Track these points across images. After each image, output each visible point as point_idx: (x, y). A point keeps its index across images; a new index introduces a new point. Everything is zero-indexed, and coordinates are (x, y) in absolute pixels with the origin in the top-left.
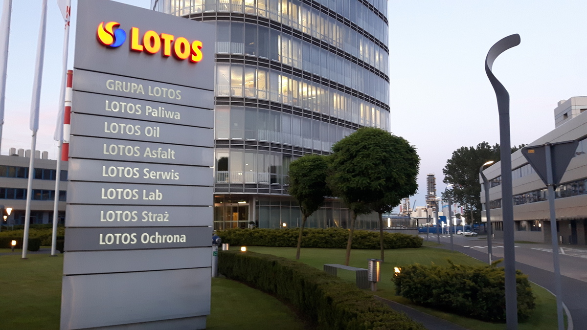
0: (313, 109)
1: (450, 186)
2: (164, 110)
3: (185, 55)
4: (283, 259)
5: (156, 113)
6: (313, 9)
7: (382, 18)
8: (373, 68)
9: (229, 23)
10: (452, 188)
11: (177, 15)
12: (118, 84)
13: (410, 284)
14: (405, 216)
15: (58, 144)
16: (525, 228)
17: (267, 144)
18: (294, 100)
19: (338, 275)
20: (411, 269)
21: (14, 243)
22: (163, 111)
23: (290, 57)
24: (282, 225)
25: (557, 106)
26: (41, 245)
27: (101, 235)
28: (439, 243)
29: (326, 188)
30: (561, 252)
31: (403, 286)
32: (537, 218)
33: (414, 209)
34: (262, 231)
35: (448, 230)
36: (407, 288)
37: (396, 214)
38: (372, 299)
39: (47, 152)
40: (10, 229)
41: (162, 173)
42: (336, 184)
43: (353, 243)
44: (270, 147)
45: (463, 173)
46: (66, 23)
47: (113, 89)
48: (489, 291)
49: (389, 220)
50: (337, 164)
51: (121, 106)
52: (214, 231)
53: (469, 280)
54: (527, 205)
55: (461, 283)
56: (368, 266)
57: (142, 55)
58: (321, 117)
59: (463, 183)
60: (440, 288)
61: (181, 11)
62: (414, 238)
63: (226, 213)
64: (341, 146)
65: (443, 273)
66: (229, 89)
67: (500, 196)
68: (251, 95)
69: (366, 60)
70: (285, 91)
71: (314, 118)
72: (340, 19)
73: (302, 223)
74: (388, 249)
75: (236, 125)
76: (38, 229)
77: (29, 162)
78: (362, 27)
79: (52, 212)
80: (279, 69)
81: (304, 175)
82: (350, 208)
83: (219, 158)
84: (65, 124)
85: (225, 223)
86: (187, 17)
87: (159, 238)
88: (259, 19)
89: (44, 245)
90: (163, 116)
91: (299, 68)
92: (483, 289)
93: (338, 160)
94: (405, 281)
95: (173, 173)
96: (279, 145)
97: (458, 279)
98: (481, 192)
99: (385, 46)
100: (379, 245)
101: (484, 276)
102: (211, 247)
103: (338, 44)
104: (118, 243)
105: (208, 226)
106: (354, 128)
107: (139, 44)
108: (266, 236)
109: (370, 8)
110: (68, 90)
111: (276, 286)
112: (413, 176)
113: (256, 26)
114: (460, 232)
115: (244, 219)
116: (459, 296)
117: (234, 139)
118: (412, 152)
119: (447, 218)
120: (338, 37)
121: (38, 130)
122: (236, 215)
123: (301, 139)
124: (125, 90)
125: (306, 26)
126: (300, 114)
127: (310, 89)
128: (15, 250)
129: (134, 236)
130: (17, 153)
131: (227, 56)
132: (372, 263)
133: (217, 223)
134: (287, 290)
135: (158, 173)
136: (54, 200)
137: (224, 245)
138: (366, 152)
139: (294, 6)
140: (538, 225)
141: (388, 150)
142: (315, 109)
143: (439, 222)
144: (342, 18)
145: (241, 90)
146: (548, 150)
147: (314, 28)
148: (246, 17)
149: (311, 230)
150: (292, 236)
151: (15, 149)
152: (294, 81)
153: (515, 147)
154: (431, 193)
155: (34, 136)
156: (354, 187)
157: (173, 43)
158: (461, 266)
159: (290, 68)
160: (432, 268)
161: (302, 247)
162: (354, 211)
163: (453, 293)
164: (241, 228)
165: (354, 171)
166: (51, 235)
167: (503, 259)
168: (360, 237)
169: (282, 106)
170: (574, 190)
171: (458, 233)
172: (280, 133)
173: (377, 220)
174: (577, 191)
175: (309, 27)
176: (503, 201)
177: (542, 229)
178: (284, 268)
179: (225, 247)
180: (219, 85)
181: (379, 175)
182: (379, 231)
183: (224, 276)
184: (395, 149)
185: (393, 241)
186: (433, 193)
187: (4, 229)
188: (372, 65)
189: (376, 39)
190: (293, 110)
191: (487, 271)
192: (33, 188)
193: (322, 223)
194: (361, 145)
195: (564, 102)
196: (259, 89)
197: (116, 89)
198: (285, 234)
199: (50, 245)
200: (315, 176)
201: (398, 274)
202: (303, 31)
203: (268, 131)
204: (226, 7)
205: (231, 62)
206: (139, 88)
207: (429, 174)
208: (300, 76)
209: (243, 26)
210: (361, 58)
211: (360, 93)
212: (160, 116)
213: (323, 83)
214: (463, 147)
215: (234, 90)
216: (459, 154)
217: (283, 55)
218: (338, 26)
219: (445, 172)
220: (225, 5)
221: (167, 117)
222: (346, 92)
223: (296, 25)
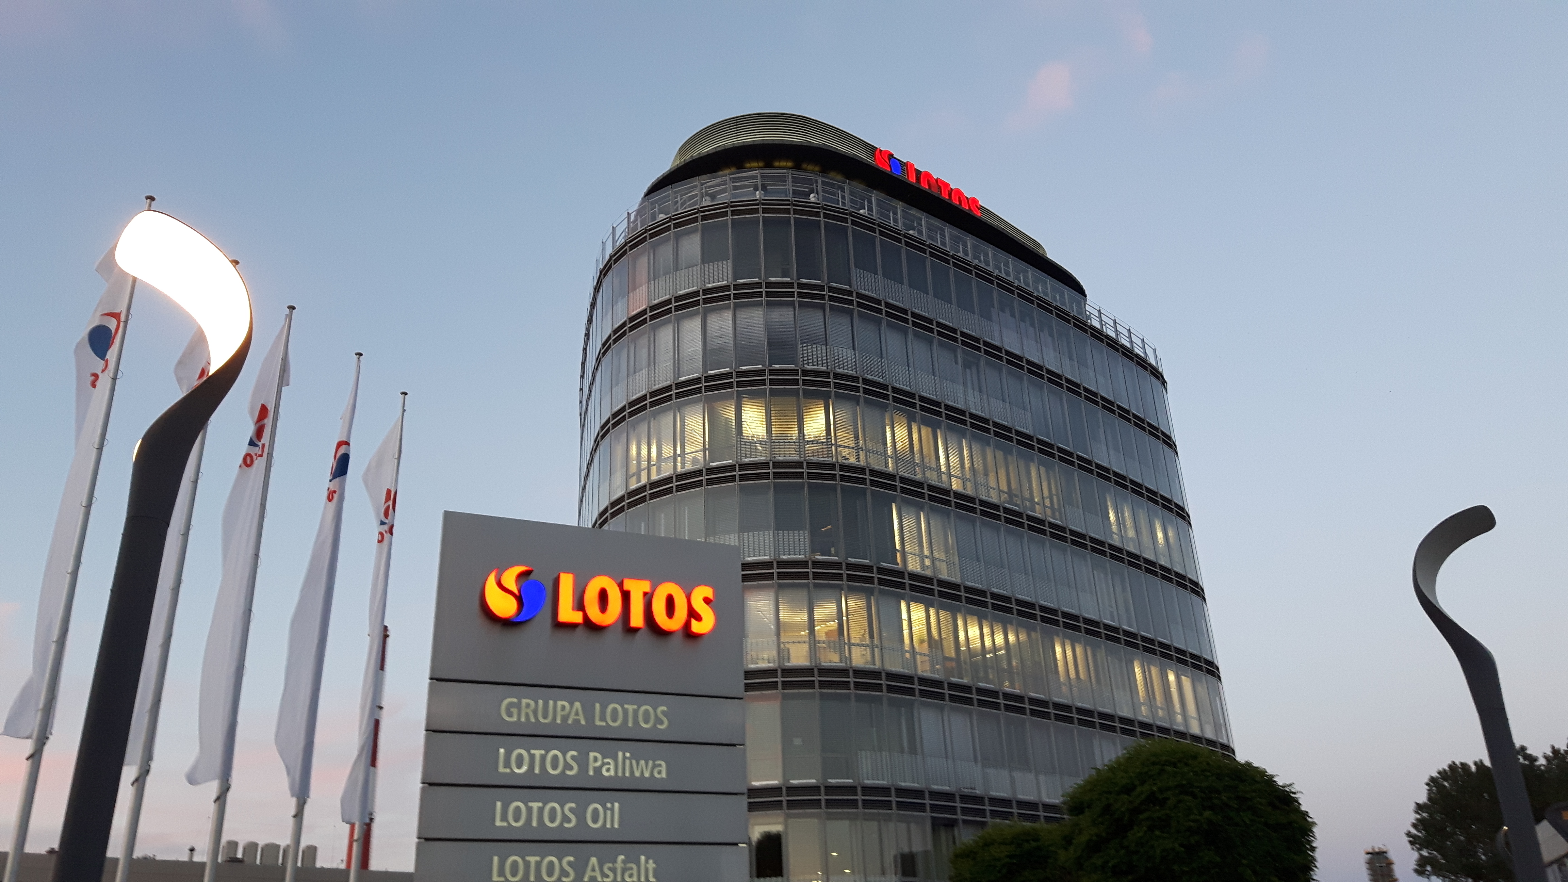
0: (1001, 684)
2: (630, 759)
3: (675, 623)
5: (612, 767)
6: (973, 434)
7: (1158, 437)
8: (1152, 563)
9: (768, 486)
12: (528, 705)
17: (885, 790)
18: (949, 664)
22: (628, 762)
23: (926, 552)
39: (317, 849)
44: (893, 799)
45: (1469, 841)
47: (515, 719)
50: (1083, 850)
51: (532, 757)
57: (580, 633)
58: (1027, 706)
61: (654, 469)
66: (775, 647)
68: (832, 659)
69: (1131, 543)
70: (922, 641)
71: (1008, 708)
72: (1046, 449)
75: (797, 741)
78: (1106, 465)
80: (901, 586)
83: (756, 837)
86: (666, 481)
88: (841, 470)
90: (627, 774)
91: (953, 579)
96: (918, 793)
99: (1177, 505)
103: (1048, 511)
106: (1125, 731)
107: (574, 609)
109: (1120, 415)
113: (834, 488)
117: (795, 782)
118: (1287, 804)
120: (1046, 493)
123: (979, 769)
124: (542, 720)
125: (959, 475)
126: (969, 701)
127: (986, 630)
130: (239, 855)
131: (768, 564)
138: (1157, 812)
139: (926, 431)
141: (1216, 802)
142: (1007, 684)
144: (1051, 446)
145: (806, 647)
147: (981, 478)
148: (808, 468)
151: (239, 844)
152: (942, 613)
155: (299, 815)
157: (648, 596)
159: (928, 580)
165: (1131, 868)
169: (916, 681)
172: (919, 757)
175: (968, 475)
180: (749, 642)
184: (1237, 797)
188: (1150, 556)
189: (1148, 490)
190: (947, 691)
194: (1142, 793)
196: (853, 641)
197: (523, 719)
202: (954, 487)
203: (884, 753)
204: (760, 449)
205: (779, 578)
206: (574, 710)
207: (1370, 850)
208: (958, 598)
209: (804, 488)
210: (1116, 541)
211: (1127, 633)
212: (620, 774)
213: (1020, 613)
214: (1454, 763)
215: (788, 650)
216: (1446, 784)
217: (908, 548)
218: (1043, 466)
219: (1416, 843)
220: (758, 446)
221: (637, 774)
222: (1088, 632)
223: (935, 473)
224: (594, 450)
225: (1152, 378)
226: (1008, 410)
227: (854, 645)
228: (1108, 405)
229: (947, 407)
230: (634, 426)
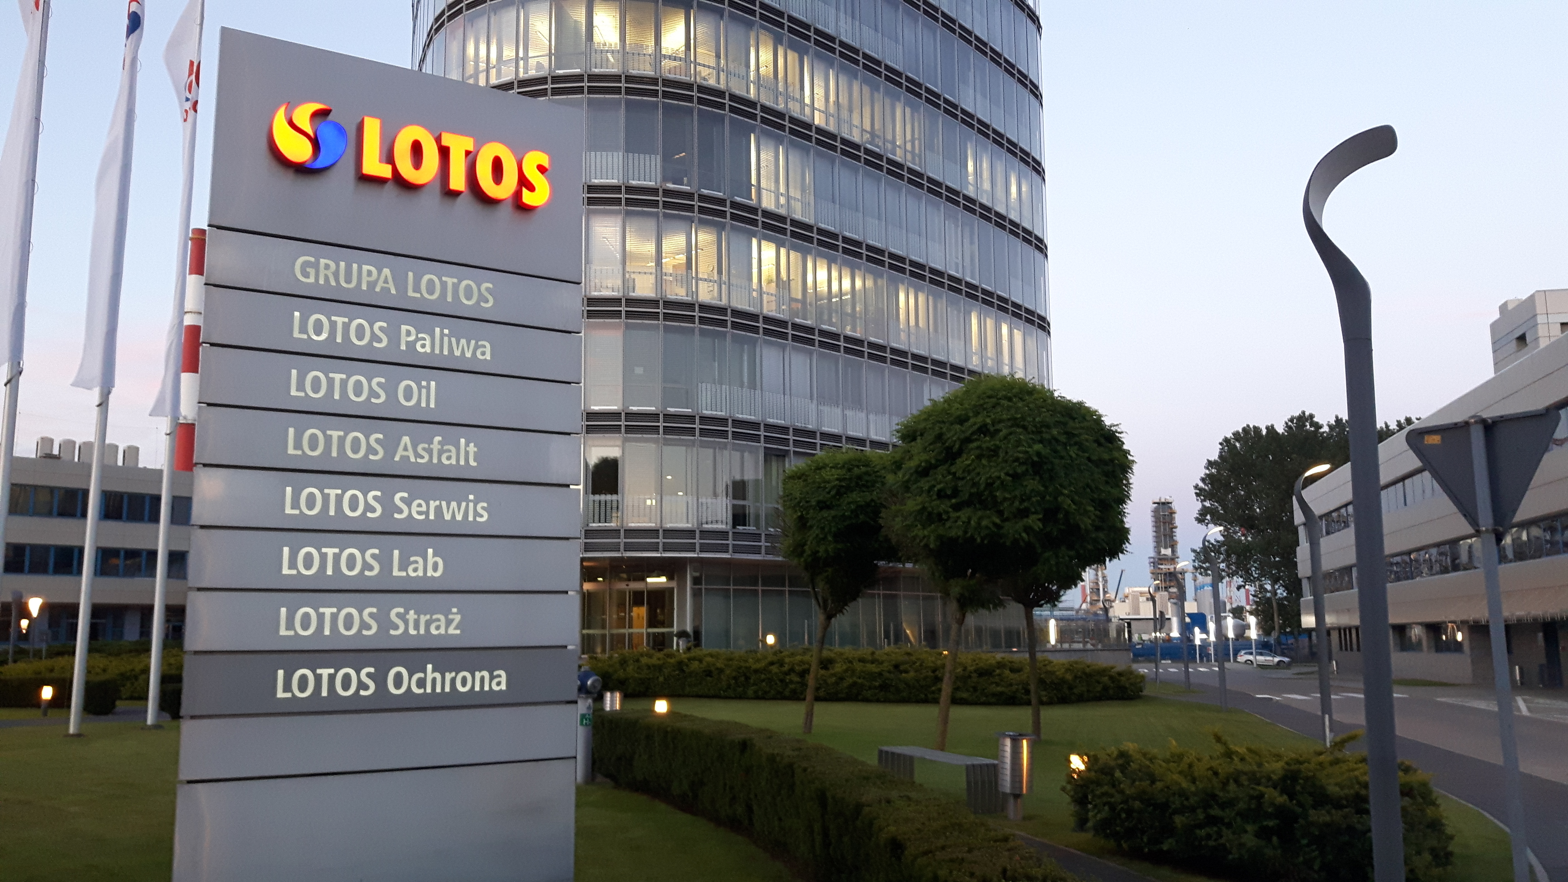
0: (843, 327)
1: (1215, 532)
2: (450, 336)
3: (504, 190)
4: (769, 735)
5: (428, 343)
6: (841, 64)
7: (1026, 86)
8: (1003, 217)
9: (618, 102)
10: (1221, 538)
11: (482, 82)
12: (327, 267)
13: (1113, 800)
14: (1096, 614)
15: (164, 425)
16: (1419, 642)
17: (723, 421)
18: (794, 305)
19: (918, 778)
20: (1116, 759)
21: (47, 693)
22: (446, 339)
23: (782, 189)
24: (764, 641)
25: (1497, 316)
26: (121, 699)
27: (281, 673)
28: (1187, 685)
29: (881, 539)
30: (1519, 709)
31: (1095, 806)
32: (1453, 618)
33: (1120, 595)
34: (711, 656)
35: (1212, 651)
36: (1106, 812)
37: (1071, 609)
38: (1011, 844)
39: (137, 449)
40: (38, 654)
41: (444, 504)
42: (909, 528)
43: (956, 689)
44: (730, 429)
45: (1248, 496)
46: (188, 105)
47: (312, 280)
48: (1328, 818)
49: (1052, 623)
50: (911, 475)
51: (333, 325)
52: (580, 658)
53: (1271, 790)
54: (1426, 583)
55: (1252, 797)
56: (997, 753)
57: (390, 190)
58: (866, 350)
59: (1249, 523)
60: (1193, 810)
61: (493, 72)
62: (1120, 674)
63: (615, 609)
64: (922, 426)
65: (1200, 770)
66: (620, 275)
67: (1350, 558)
68: (678, 293)
69: (985, 196)
70: (770, 282)
71: (847, 350)
72: (914, 88)
73: (818, 634)
74: (1050, 703)
75: (639, 370)
76: (110, 654)
77: (90, 476)
78: (970, 110)
79: (151, 608)
80: (754, 222)
81: (823, 506)
82: (948, 595)
83: (593, 461)
84: (184, 372)
85: (612, 635)
86: (506, 87)
87: (434, 680)
88: (699, 92)
89: (126, 699)
90: (446, 352)
91: (806, 220)
92: (1312, 812)
93: (913, 464)
94: (1098, 793)
95: (471, 505)
96: (755, 425)
97: (1242, 785)
98: (1298, 549)
99: (1034, 160)
100: (1028, 692)
101: (1314, 776)
102: (576, 702)
103: (909, 157)
104: (324, 693)
105: (566, 647)
106: (954, 378)
107: (381, 161)
108: (721, 671)
109: (992, 59)
110: (193, 281)
111: (749, 809)
112: (1115, 506)
113: (691, 110)
114: (1243, 657)
115: (662, 624)
116: (1246, 832)
117: (634, 409)
118: (1111, 443)
119: (1209, 618)
120: (908, 137)
121: (114, 390)
122: (640, 612)
123: (813, 406)
124: (344, 285)
125: (823, 109)
126: (811, 342)
127: (835, 274)
128: (50, 712)
129: (369, 675)
130: (56, 452)
131: (616, 189)
132: (1008, 742)
133: (588, 635)
134: (780, 819)
135: (433, 504)
136: (153, 574)
137: (608, 695)
138: (987, 442)
139: (792, 56)
140: (1454, 636)
141: (1046, 436)
142: (849, 328)
143: (1186, 629)
144: (919, 85)
145: (652, 279)
146: (1477, 437)
147: (845, 114)
148: (664, 85)
149: (842, 654)
150: (792, 670)
151: (51, 441)
152: (793, 254)
153: (1387, 426)
154: (1163, 551)
155: (103, 404)
156: (958, 537)
157: (471, 156)
158: (1250, 750)
159: (781, 219)
160: (1173, 755)
161: (818, 699)
162: (958, 601)
163: (1229, 825)
164: (654, 648)
165: (956, 492)
166: (146, 671)
167: (1361, 732)
168: (975, 671)
169: (761, 320)
170: (1547, 541)
171: (1239, 659)
172: (758, 392)
173: (1021, 624)
174: (1557, 543)
175: (832, 109)
176: (1359, 573)
177: (1466, 647)
178: (772, 758)
179: (612, 701)
180: (593, 267)
181: (1026, 504)
182: (1027, 655)
183: (608, 780)
184: (1066, 433)
185: (1063, 681)
186: (1168, 552)
187: (20, 654)
188: (1001, 210)
189: (1009, 141)
190: (790, 331)
191: (1321, 764)
192: (100, 545)
193: (872, 635)
194: (975, 424)
195: (1517, 303)
196: (701, 276)
197: (321, 282)
198: (772, 663)
199: (143, 697)
200: (853, 507)
201: (1080, 773)
202: (817, 122)
203: (724, 386)
204: (612, 60)
205: (627, 205)
206: (382, 278)
207: (1158, 501)
208: (809, 240)
209: (658, 109)
210: (971, 192)
211: (969, 285)
212: (437, 351)
213: (869, 259)
214: (1248, 426)
215: (634, 280)
216: (1238, 445)
217: (763, 184)
218: (910, 107)
219: (1201, 495)
220: (609, 55)
221: (457, 353)
222: (932, 281)
223: (798, 105)
224: (427, 46)
225: (1029, 21)
226: (880, 42)
227: (701, 279)
228: (981, 46)
229: (818, 32)
230: (472, 20)
